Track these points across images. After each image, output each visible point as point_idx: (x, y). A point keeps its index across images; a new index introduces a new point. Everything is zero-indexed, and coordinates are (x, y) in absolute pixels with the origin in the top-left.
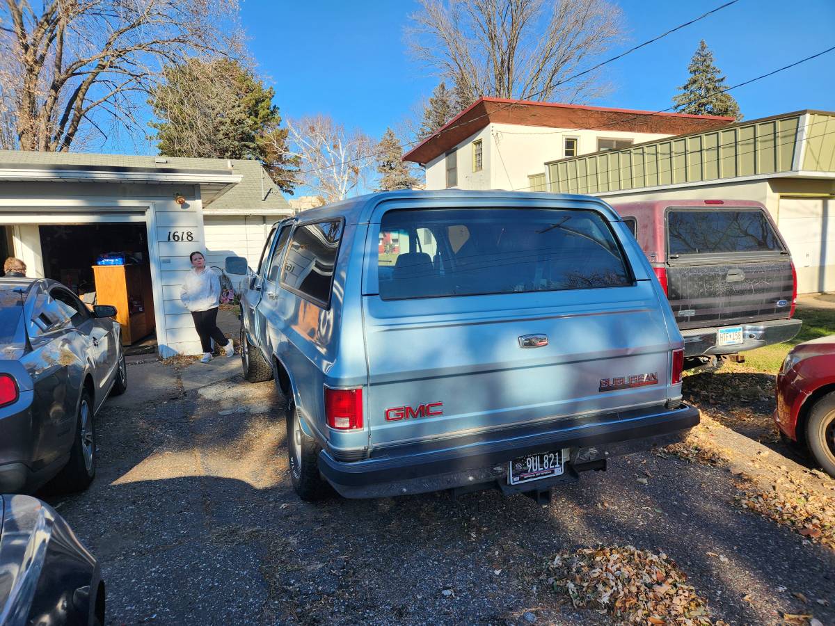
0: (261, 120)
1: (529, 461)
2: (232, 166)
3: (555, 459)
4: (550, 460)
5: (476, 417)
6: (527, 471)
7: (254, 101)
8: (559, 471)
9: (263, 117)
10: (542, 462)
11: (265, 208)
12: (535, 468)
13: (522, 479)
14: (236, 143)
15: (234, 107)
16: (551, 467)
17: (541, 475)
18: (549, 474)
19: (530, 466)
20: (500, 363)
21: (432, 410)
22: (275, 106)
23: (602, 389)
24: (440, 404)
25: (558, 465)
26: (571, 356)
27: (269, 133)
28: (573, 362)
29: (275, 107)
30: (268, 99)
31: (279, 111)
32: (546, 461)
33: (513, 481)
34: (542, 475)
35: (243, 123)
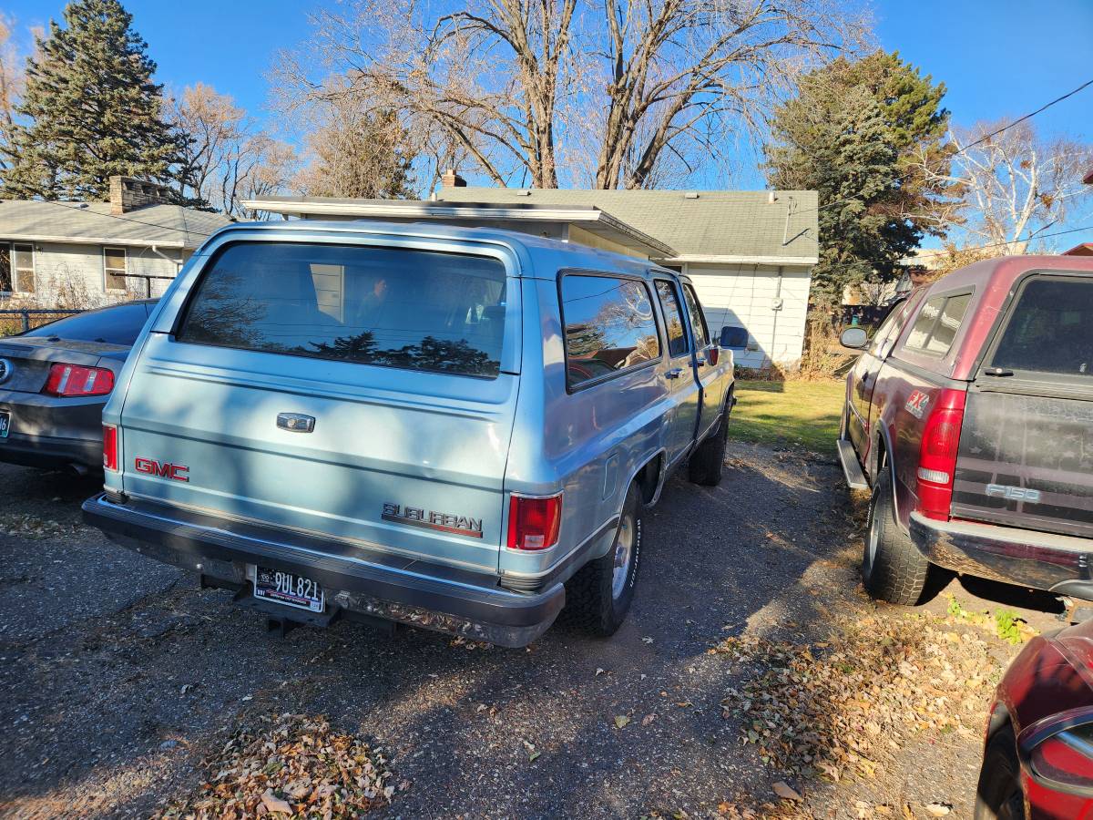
0: (913, 133)
1: (279, 577)
2: (776, 199)
3: (312, 588)
4: (306, 586)
5: (221, 497)
6: (274, 588)
7: (909, 106)
8: (316, 607)
9: (918, 127)
10: (295, 585)
11: (783, 254)
12: (285, 589)
13: (267, 595)
14: (860, 168)
15: (869, 118)
16: (306, 596)
17: (291, 601)
18: (302, 604)
19: (279, 583)
20: (253, 440)
21: (180, 473)
22: (945, 110)
23: (385, 517)
24: (188, 470)
25: (315, 598)
26: (341, 455)
27: (922, 150)
28: (348, 464)
29: (943, 111)
30: (933, 102)
31: (949, 116)
32: (300, 586)
33: (258, 594)
34: (293, 603)
35: (877, 139)
